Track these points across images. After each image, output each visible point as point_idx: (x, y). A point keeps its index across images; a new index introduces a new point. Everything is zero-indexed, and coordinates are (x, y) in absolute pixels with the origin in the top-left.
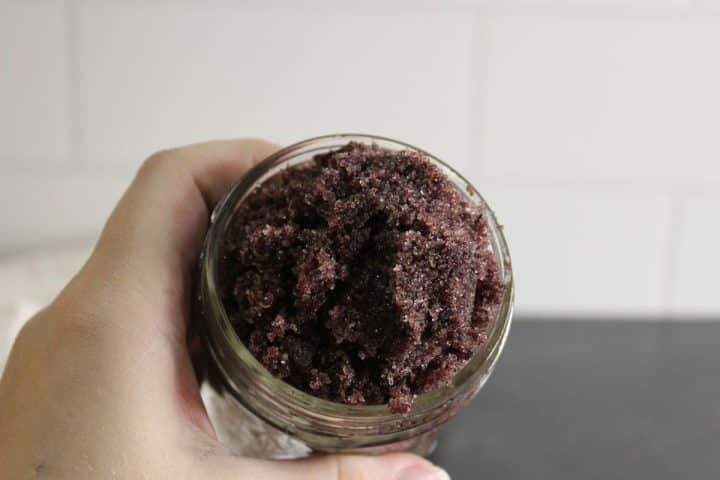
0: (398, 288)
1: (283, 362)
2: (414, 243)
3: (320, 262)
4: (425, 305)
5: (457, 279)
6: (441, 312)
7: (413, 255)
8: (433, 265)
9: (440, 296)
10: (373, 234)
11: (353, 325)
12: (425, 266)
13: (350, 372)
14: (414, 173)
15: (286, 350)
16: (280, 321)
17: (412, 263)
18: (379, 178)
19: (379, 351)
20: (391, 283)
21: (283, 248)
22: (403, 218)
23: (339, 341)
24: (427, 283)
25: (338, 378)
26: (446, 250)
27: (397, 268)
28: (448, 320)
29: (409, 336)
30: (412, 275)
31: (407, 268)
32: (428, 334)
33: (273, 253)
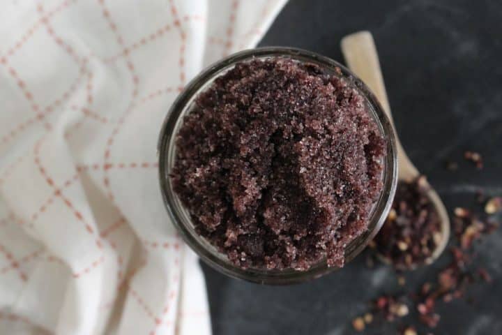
0: (307, 184)
1: (243, 259)
2: (308, 147)
4: (331, 188)
5: (349, 159)
6: (344, 188)
7: (311, 156)
8: (328, 157)
9: (341, 175)
10: (276, 147)
11: (284, 218)
13: (293, 250)
14: (292, 85)
15: (242, 250)
17: (312, 162)
18: (267, 100)
20: (301, 182)
21: (214, 180)
22: (295, 130)
24: (328, 171)
25: (286, 256)
26: (334, 142)
27: (303, 170)
29: (327, 216)
30: (315, 171)
31: (310, 167)
33: (208, 184)
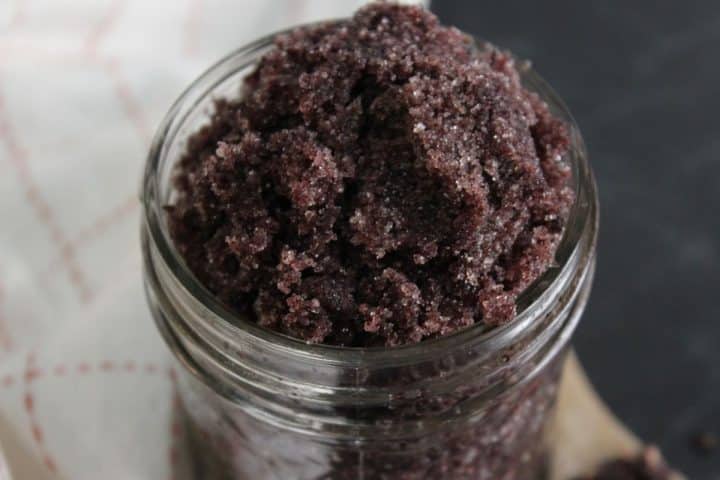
0: (429, 152)
2: (425, 91)
3: (311, 157)
4: (475, 162)
5: (502, 120)
6: (500, 167)
8: (463, 110)
9: (491, 148)
10: (366, 105)
11: (389, 227)
12: (452, 116)
13: (412, 290)
14: (385, 21)
15: (313, 295)
16: (289, 256)
17: (436, 116)
19: (441, 245)
20: (417, 149)
21: (252, 167)
22: (398, 68)
23: (380, 254)
24: (465, 135)
25: (400, 304)
26: (471, 87)
27: (420, 127)
28: (513, 174)
29: (473, 206)
30: (441, 130)
31: (431, 123)
32: (495, 199)
33: (242, 178)
